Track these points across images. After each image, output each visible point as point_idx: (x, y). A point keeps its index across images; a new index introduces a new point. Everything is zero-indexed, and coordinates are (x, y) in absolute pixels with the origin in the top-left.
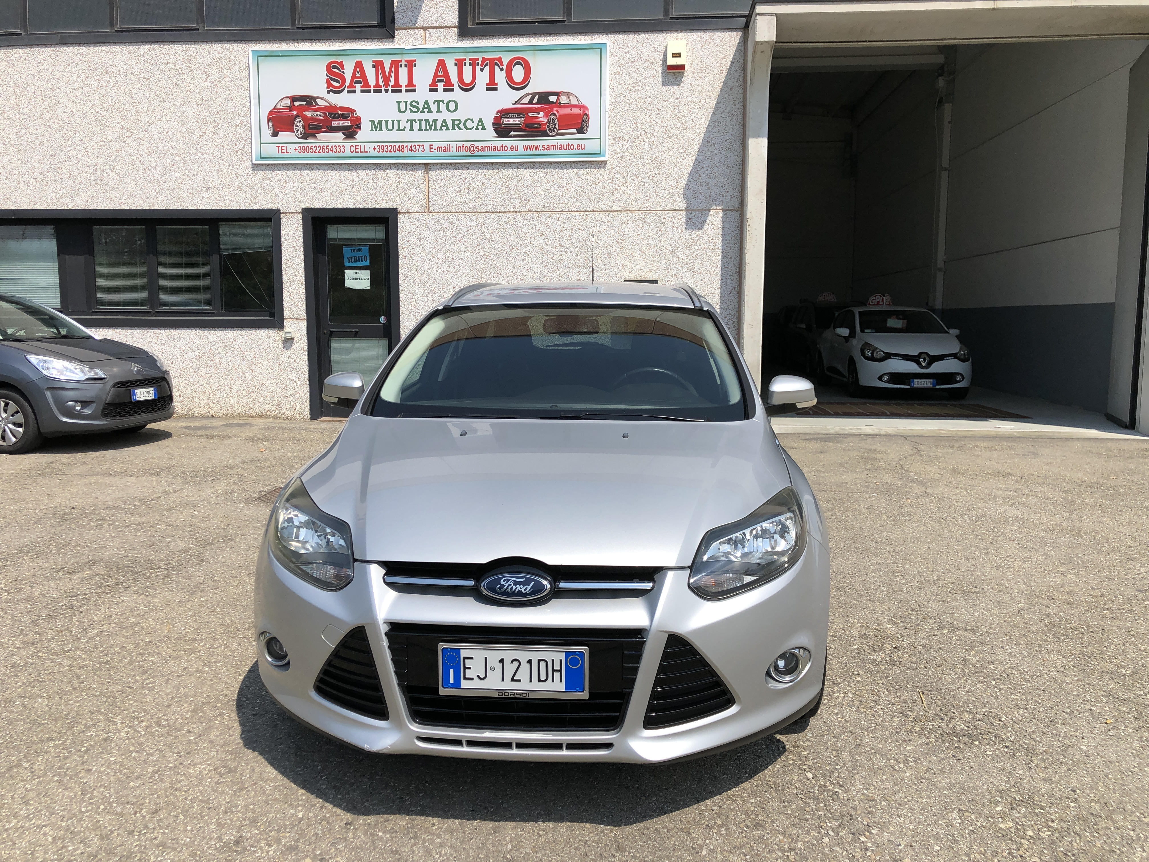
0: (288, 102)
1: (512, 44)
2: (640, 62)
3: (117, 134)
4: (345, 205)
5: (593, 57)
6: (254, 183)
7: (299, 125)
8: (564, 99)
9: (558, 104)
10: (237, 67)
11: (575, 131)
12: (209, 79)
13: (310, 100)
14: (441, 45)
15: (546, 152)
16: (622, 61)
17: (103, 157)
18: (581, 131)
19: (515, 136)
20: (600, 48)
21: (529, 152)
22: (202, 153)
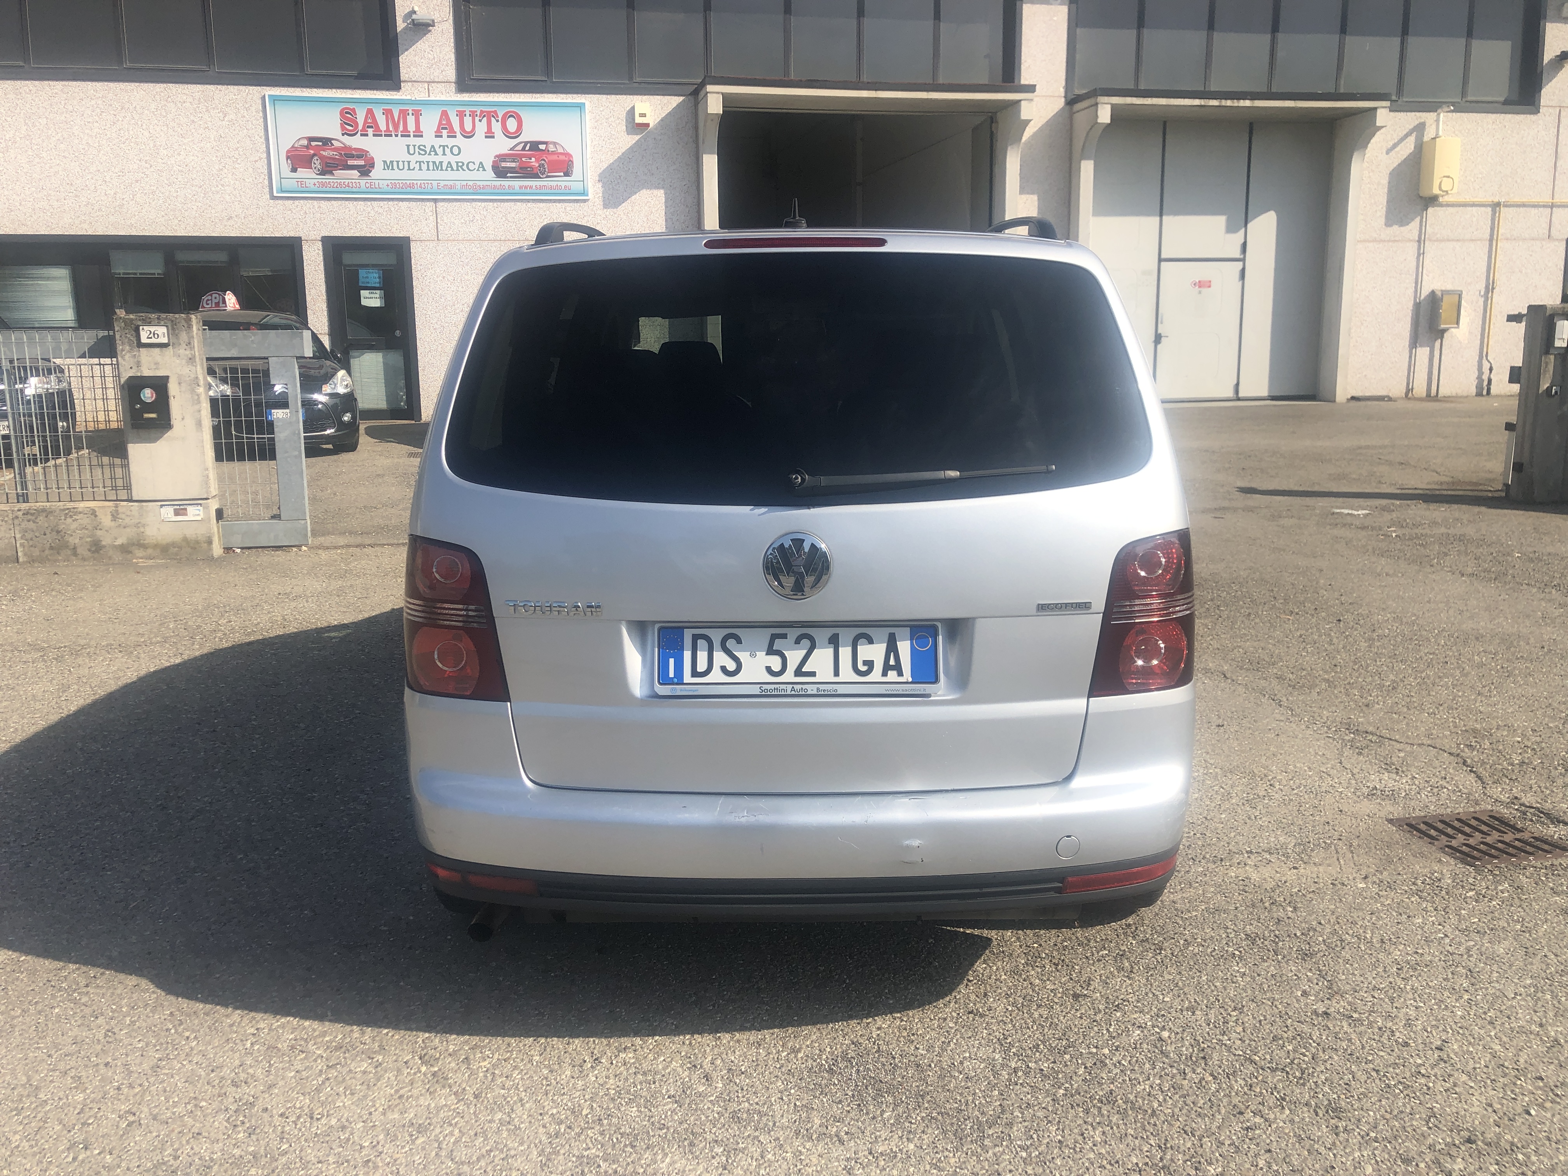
0: (305, 142)
1: (505, 100)
2: (612, 119)
3: (136, 167)
4: (363, 234)
5: (575, 114)
6: (275, 213)
7: (317, 163)
8: (551, 148)
9: (546, 151)
10: (253, 109)
11: (562, 174)
12: (226, 119)
13: (326, 142)
14: (443, 98)
15: (538, 191)
16: (598, 117)
17: (122, 187)
18: (567, 174)
19: (511, 177)
20: (580, 107)
21: (523, 191)
22: (223, 185)
